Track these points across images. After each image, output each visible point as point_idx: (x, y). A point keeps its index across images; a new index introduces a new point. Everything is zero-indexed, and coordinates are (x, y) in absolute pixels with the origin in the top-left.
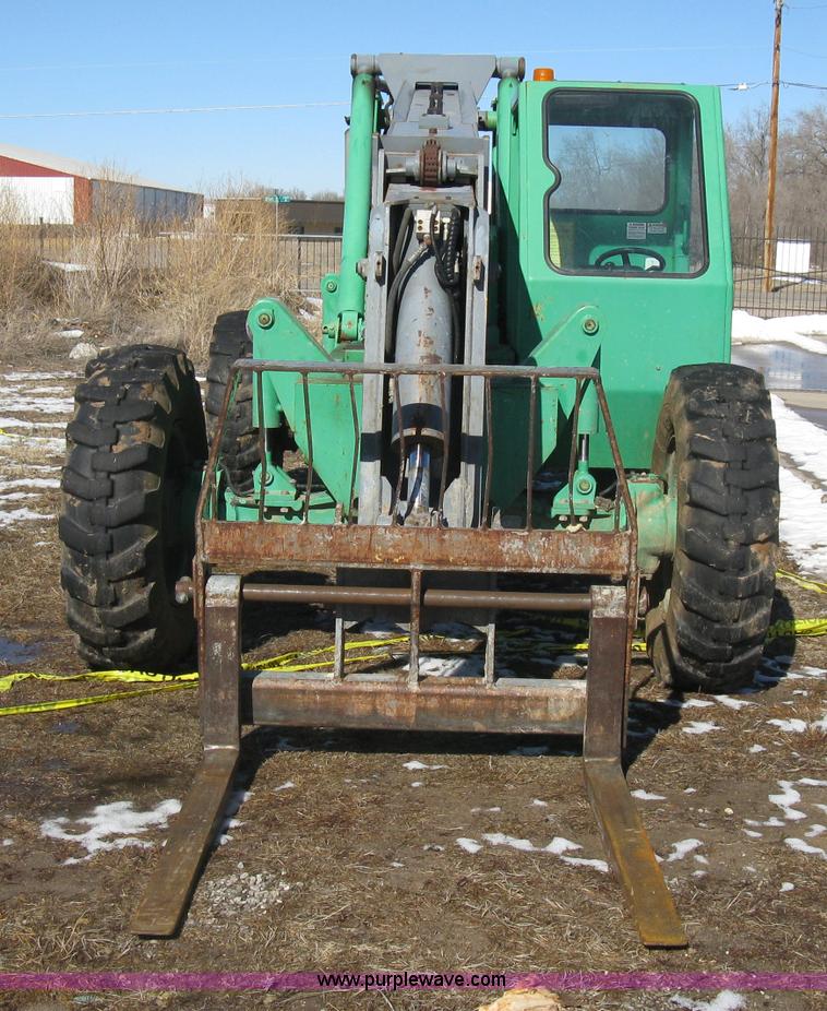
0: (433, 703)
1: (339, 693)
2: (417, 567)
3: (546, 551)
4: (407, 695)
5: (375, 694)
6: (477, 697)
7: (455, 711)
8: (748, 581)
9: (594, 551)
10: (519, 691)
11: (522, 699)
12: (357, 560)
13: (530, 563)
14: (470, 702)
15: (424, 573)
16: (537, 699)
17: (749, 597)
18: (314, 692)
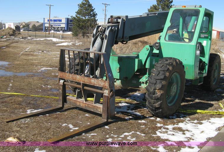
0: (86, 105)
1: (76, 101)
2: (82, 82)
3: (97, 82)
4: (83, 103)
5: (80, 102)
6: (92, 105)
7: (89, 107)
8: (155, 96)
9: (103, 83)
10: (97, 106)
11: (97, 107)
12: (75, 80)
13: (95, 84)
14: (91, 106)
15: (82, 83)
16: (99, 108)
17: (156, 99)
18: (73, 100)
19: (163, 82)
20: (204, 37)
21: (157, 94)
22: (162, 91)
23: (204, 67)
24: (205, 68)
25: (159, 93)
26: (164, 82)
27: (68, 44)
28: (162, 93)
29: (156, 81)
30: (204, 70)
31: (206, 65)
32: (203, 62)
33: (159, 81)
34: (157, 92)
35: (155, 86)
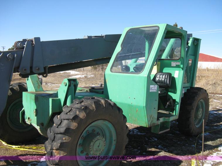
8: (52, 160)
19: (64, 138)
20: (175, 66)
21: (55, 156)
22: (62, 152)
23: (174, 106)
24: (175, 108)
25: (58, 155)
26: (66, 139)
27: (81, 76)
28: (62, 155)
29: (55, 137)
30: (175, 111)
31: (177, 104)
32: (171, 100)
33: (59, 135)
34: (56, 154)
35: (53, 143)
